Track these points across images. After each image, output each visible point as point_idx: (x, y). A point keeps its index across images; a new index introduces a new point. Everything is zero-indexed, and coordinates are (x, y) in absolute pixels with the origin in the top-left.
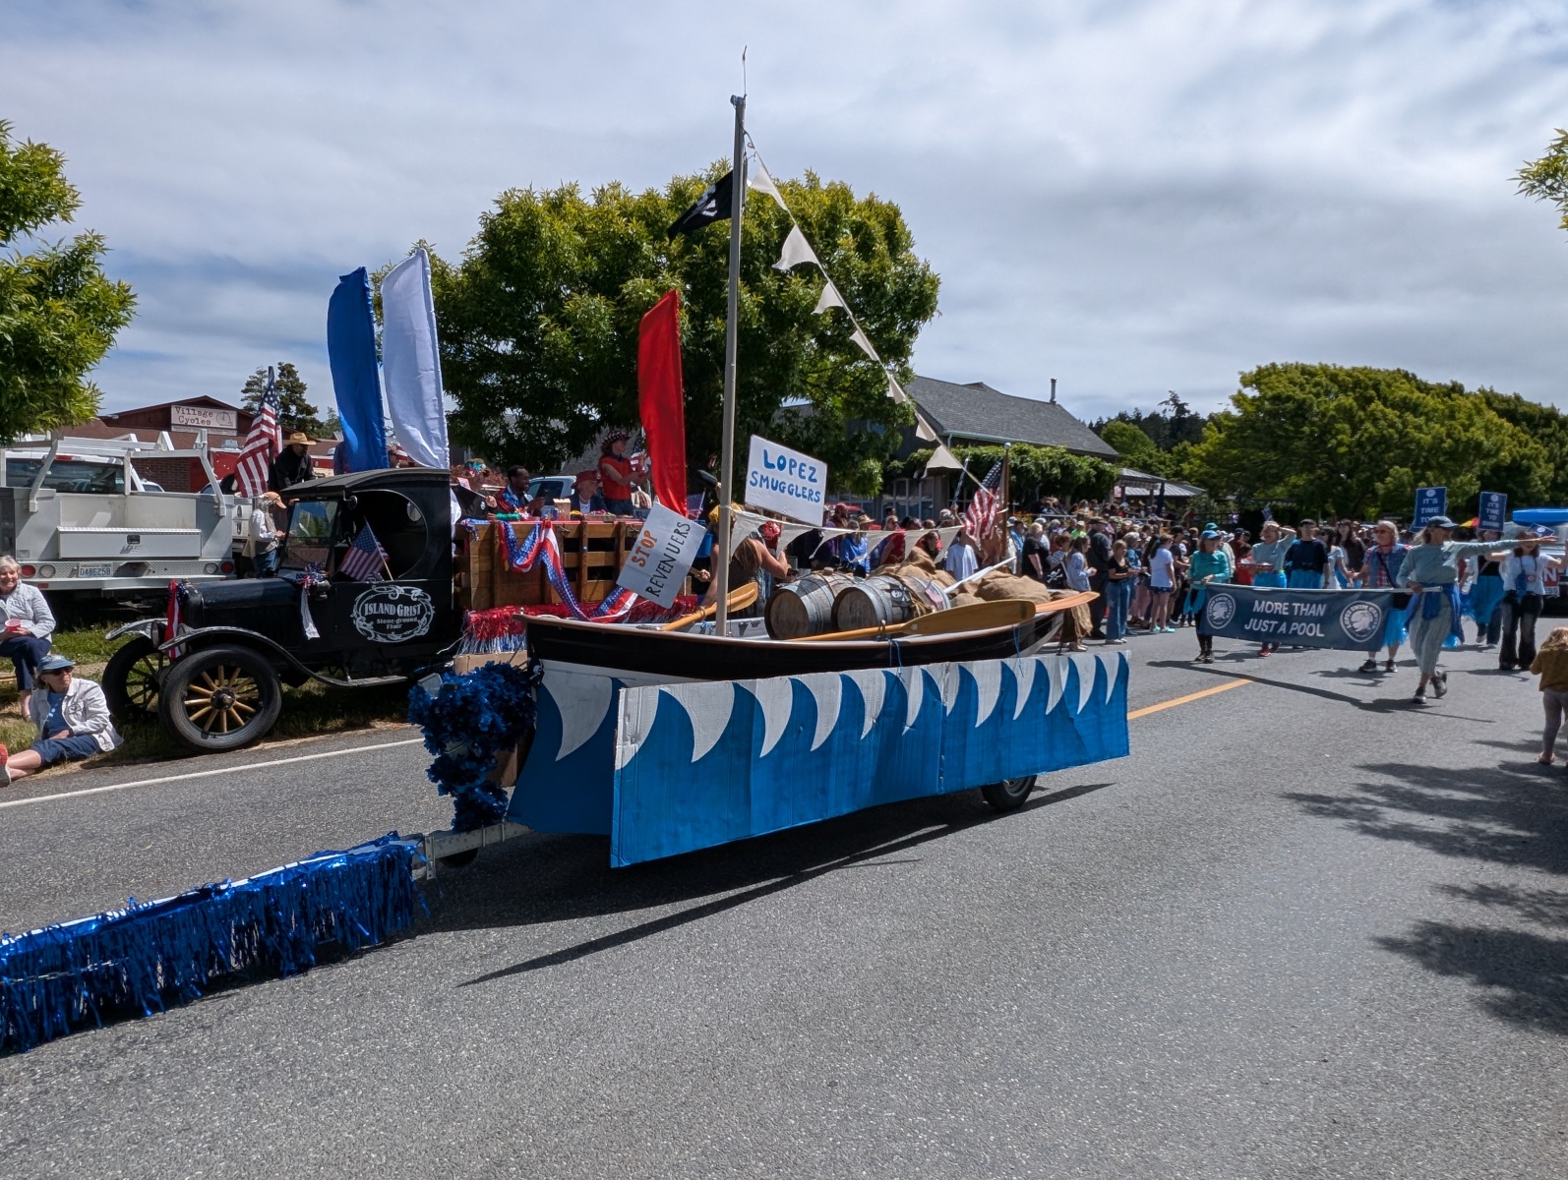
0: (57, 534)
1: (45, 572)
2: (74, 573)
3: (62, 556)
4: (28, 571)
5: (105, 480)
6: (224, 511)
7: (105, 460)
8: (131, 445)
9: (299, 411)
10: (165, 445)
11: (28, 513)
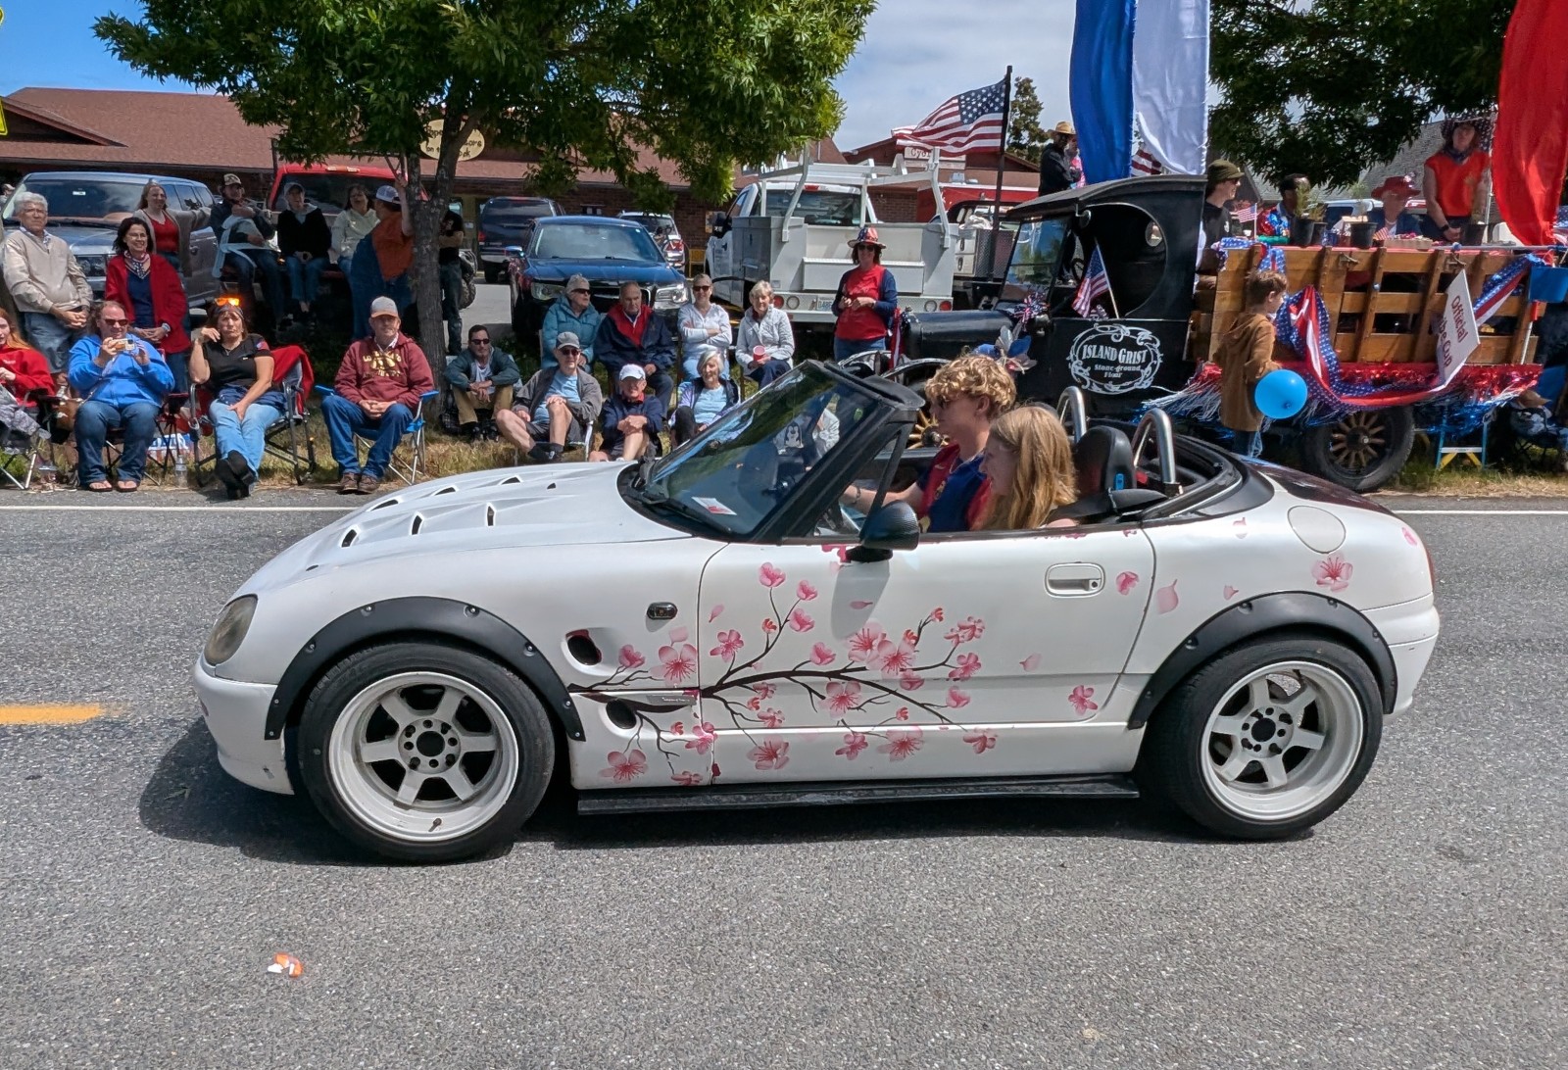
0: (803, 263)
1: (792, 303)
2: (814, 305)
3: (805, 288)
6: (949, 243)
7: (846, 190)
8: (870, 173)
9: (1031, 138)
11: (781, 243)
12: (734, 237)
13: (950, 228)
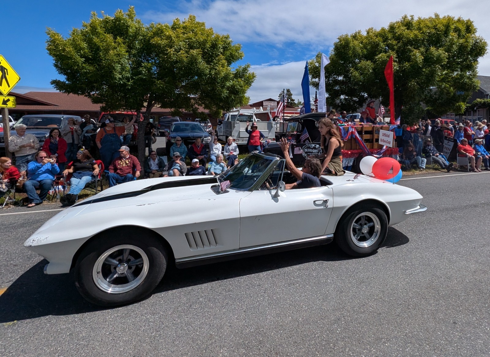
0: (240, 131)
1: (237, 141)
2: (243, 141)
3: (241, 137)
4: (234, 140)
5: (250, 118)
6: (273, 125)
7: (249, 114)
8: (255, 110)
9: (291, 101)
10: (261, 110)
11: (234, 127)
12: (223, 125)
13: (273, 122)
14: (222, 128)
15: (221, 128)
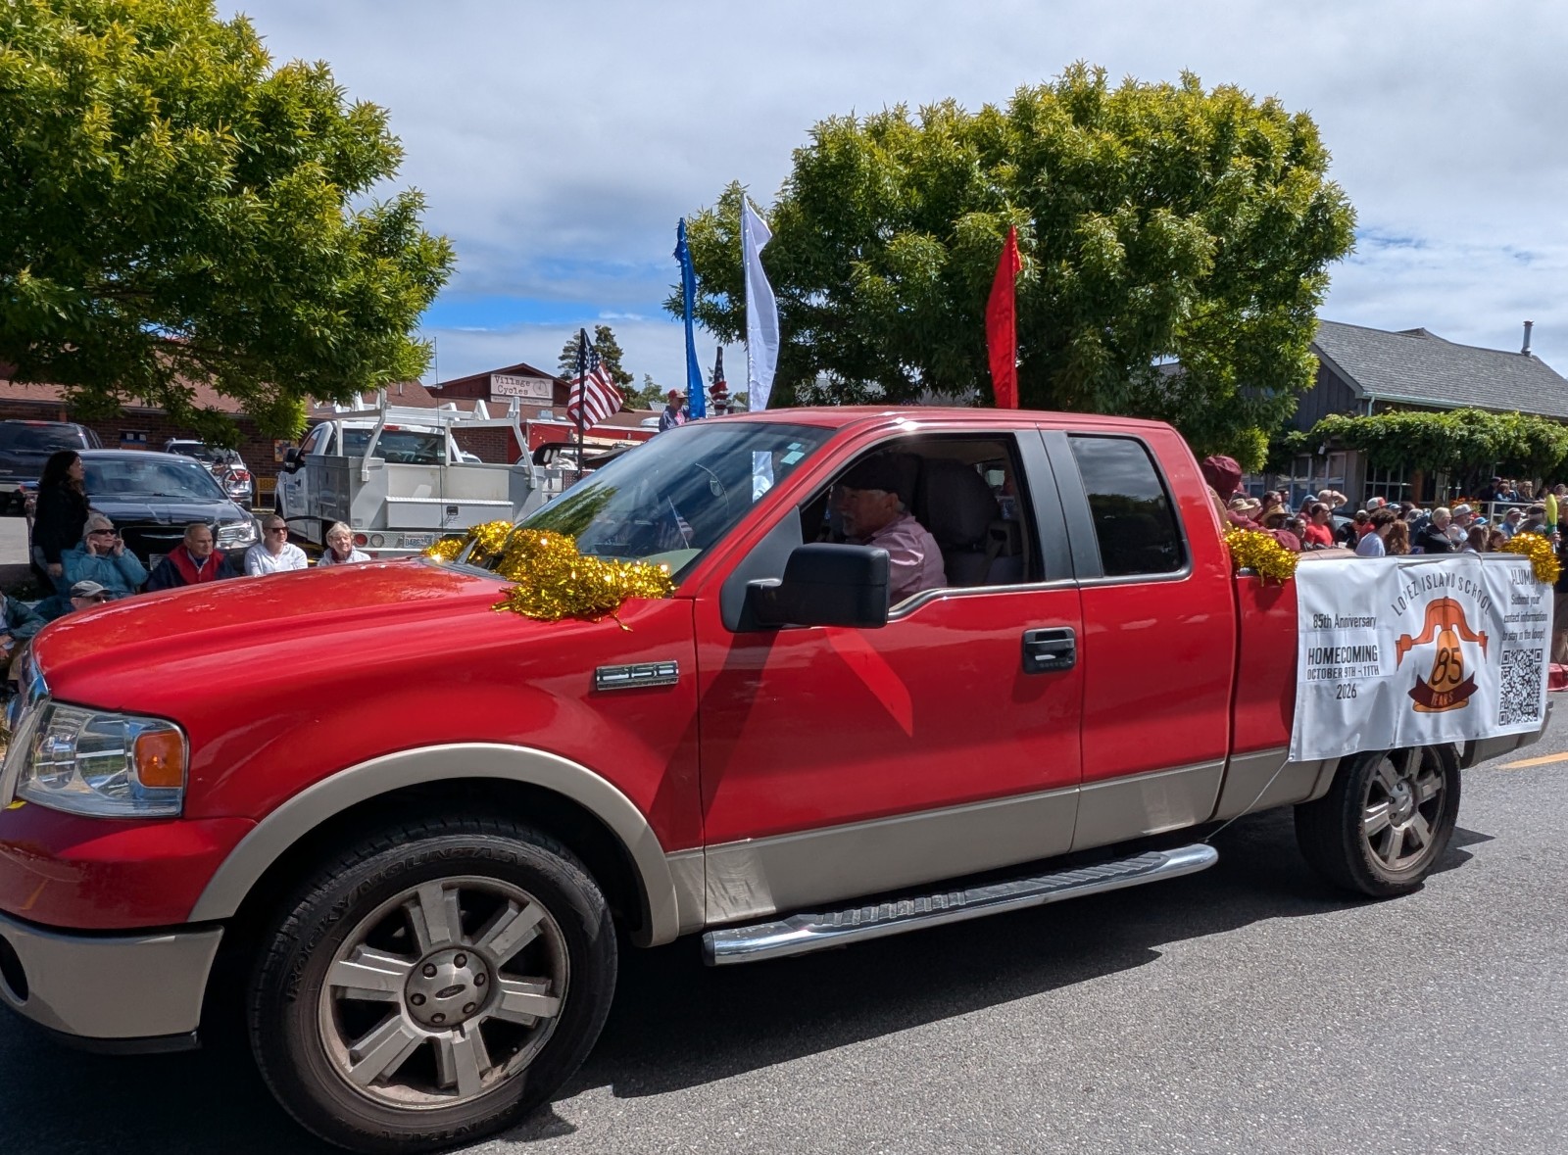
0: (386, 503)
2: (400, 543)
5: (427, 450)
7: (428, 430)
8: (455, 414)
10: (482, 415)
11: (360, 483)
12: (308, 473)
13: (536, 470)
14: (305, 483)
15: (299, 483)
